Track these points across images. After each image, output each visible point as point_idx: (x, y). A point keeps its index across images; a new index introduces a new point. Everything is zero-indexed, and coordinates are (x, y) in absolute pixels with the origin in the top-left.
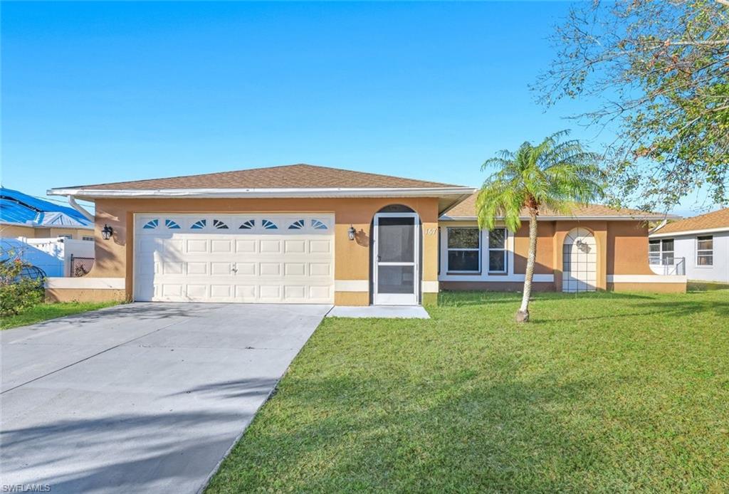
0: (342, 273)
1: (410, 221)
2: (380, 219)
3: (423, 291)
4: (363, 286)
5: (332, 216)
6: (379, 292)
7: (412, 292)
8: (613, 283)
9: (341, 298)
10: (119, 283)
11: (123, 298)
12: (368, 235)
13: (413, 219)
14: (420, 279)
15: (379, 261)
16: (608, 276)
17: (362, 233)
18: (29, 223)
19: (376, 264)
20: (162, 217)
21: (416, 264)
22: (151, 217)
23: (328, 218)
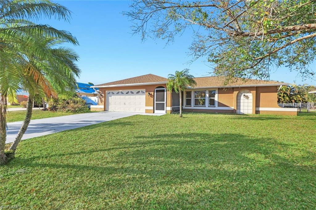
0: (147, 105)
1: (164, 91)
2: (156, 90)
3: (167, 110)
4: (152, 108)
5: (145, 90)
6: (156, 110)
7: (164, 110)
8: (259, 111)
9: (147, 111)
10: (103, 107)
11: (104, 110)
12: (153, 95)
13: (164, 90)
14: (166, 106)
15: (156, 101)
16: (256, 108)
17: (151, 94)
18: (92, 93)
19: (155, 102)
20: (111, 91)
21: (165, 102)
22: (109, 91)
23: (144, 90)
